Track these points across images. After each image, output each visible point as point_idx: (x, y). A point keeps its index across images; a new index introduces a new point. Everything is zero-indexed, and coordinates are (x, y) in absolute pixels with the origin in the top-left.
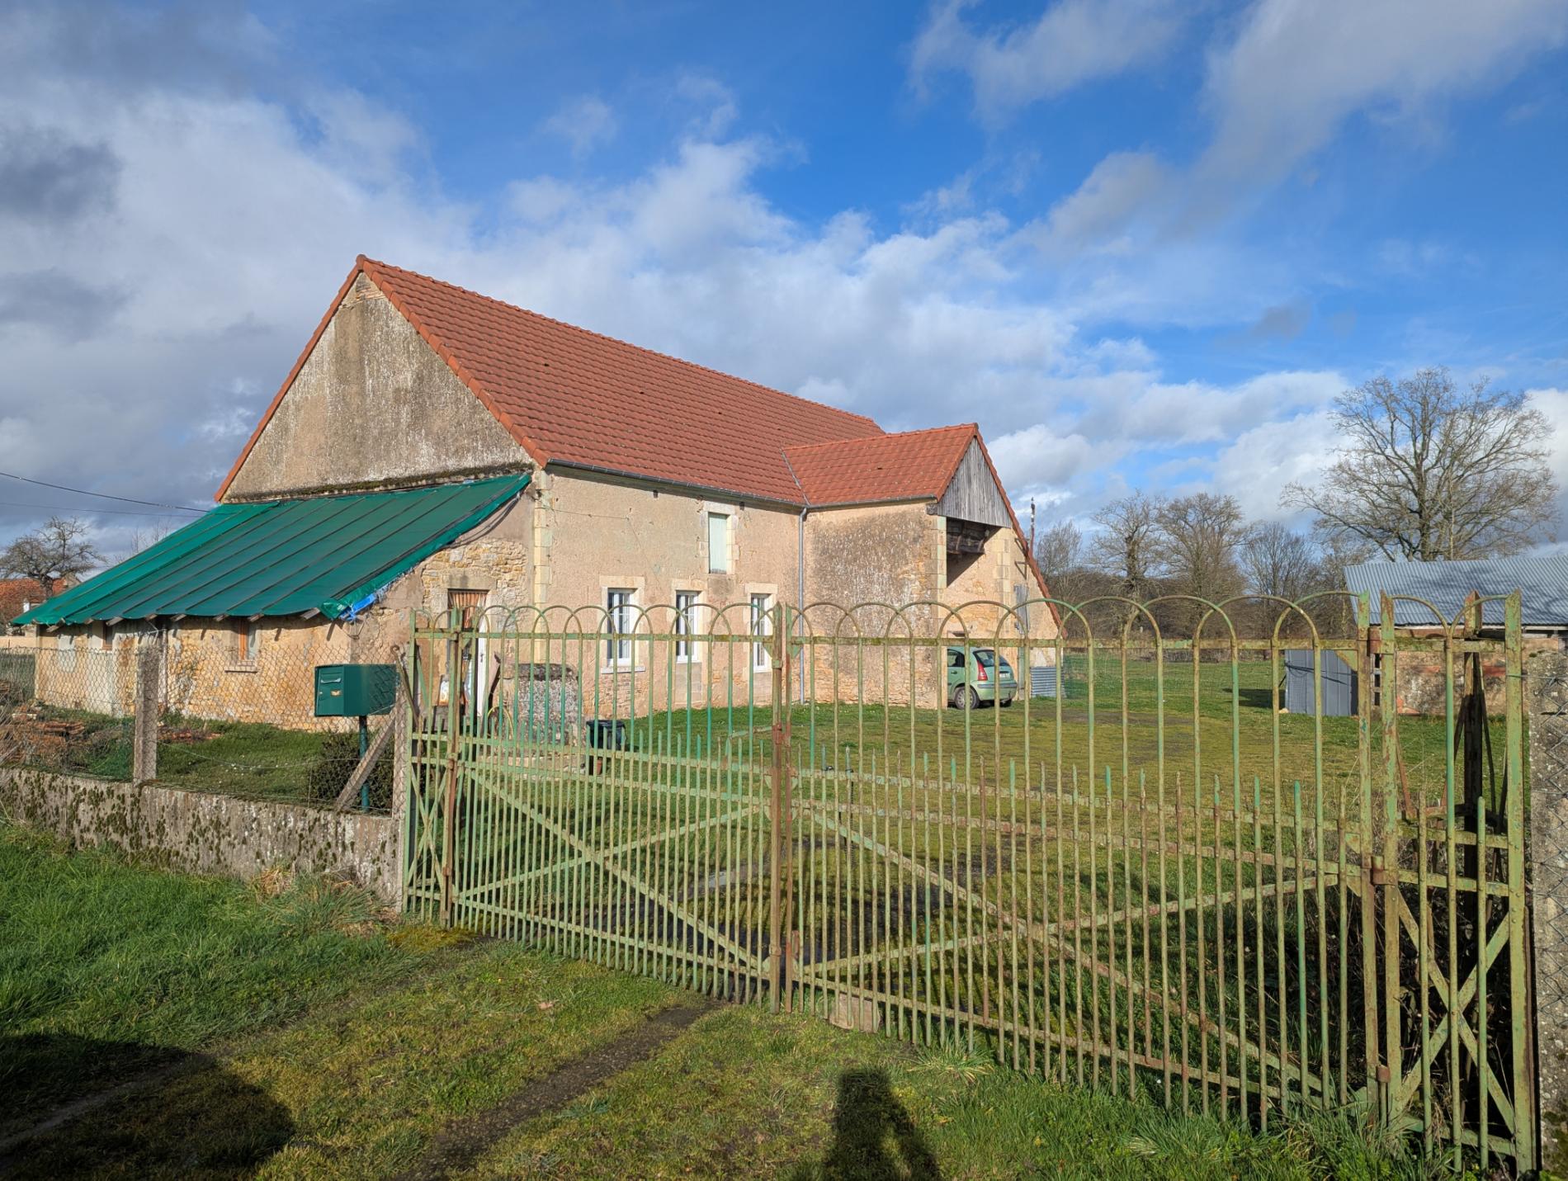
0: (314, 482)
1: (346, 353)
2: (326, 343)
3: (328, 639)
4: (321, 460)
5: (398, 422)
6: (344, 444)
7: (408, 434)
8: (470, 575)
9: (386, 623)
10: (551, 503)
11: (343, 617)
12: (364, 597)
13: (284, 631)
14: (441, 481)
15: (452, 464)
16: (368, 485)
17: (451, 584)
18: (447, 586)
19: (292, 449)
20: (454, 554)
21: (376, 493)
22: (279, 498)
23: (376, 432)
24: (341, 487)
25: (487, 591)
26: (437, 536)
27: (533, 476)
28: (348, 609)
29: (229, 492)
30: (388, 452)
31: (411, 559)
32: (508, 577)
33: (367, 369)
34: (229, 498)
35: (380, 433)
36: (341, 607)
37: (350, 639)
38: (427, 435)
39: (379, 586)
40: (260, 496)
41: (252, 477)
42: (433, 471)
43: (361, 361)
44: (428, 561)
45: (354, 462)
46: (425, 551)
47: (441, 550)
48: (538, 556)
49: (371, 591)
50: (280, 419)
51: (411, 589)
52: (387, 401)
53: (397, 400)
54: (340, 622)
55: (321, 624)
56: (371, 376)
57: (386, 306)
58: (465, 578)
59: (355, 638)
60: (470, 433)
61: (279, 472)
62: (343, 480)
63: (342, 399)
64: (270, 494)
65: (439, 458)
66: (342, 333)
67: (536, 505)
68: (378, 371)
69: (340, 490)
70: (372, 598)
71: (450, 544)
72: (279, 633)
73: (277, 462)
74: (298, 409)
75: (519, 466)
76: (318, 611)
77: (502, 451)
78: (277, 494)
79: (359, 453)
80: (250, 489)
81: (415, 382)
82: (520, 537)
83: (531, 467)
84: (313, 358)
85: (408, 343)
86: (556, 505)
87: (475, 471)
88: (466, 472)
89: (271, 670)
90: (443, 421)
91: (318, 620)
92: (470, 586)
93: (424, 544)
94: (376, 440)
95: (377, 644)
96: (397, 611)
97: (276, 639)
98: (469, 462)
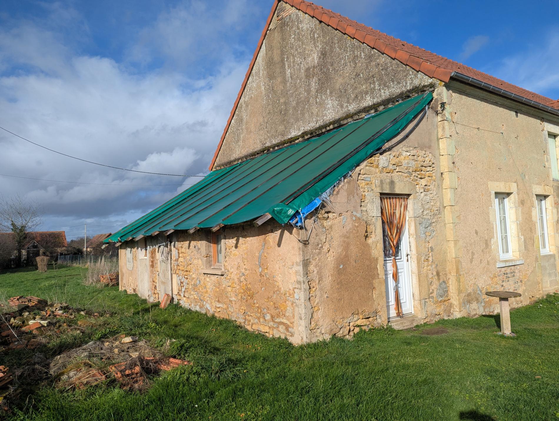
0: (258, 147)
1: (272, 59)
2: (261, 59)
3: (279, 245)
4: (261, 132)
5: (308, 91)
6: (274, 118)
7: (316, 97)
8: (396, 180)
9: (331, 227)
10: (452, 116)
11: (293, 222)
12: (311, 201)
13: (241, 240)
14: (345, 122)
15: (352, 108)
16: (291, 141)
17: (382, 189)
18: (379, 190)
19: (245, 131)
20: (382, 160)
21: (297, 144)
22: (240, 161)
23: (294, 103)
24: (273, 147)
25: (409, 195)
26: (367, 143)
27: (435, 95)
28: (297, 213)
29: (215, 164)
30: (303, 114)
31: (347, 164)
32: (423, 182)
33: (286, 63)
34: (216, 167)
35: (298, 103)
36: (291, 212)
37: (301, 245)
38: (331, 93)
39: (323, 190)
40: (230, 163)
41: (226, 153)
42: (337, 118)
43: (282, 61)
44: (363, 165)
45: (281, 128)
46: (358, 156)
47: (371, 156)
48: (444, 164)
49: (317, 195)
50: (238, 115)
51: (350, 193)
52: (300, 80)
53: (308, 76)
54: (289, 227)
55: (272, 231)
56: (289, 67)
57: (297, 15)
58: (392, 183)
59: (306, 243)
60: (366, 80)
61: (239, 146)
62: (275, 142)
63: (272, 90)
64: (235, 161)
65: (342, 106)
66: (270, 48)
67: (439, 118)
68: (294, 62)
69: (273, 148)
70: (318, 202)
71: (380, 151)
72: (238, 241)
73: (238, 141)
74: (247, 106)
75: (420, 90)
76: (270, 216)
77: (399, 83)
78: (238, 159)
79: (284, 121)
80: (226, 160)
81: (320, 58)
82: (430, 147)
83: (432, 86)
84: (253, 71)
85: (314, 33)
86: (456, 118)
87: (375, 107)
88: (366, 110)
89: (234, 274)
90: (344, 78)
91: (269, 228)
92: (397, 191)
93: (357, 151)
94: (295, 108)
95: (325, 249)
96: (340, 215)
97: (236, 247)
98: (368, 101)
